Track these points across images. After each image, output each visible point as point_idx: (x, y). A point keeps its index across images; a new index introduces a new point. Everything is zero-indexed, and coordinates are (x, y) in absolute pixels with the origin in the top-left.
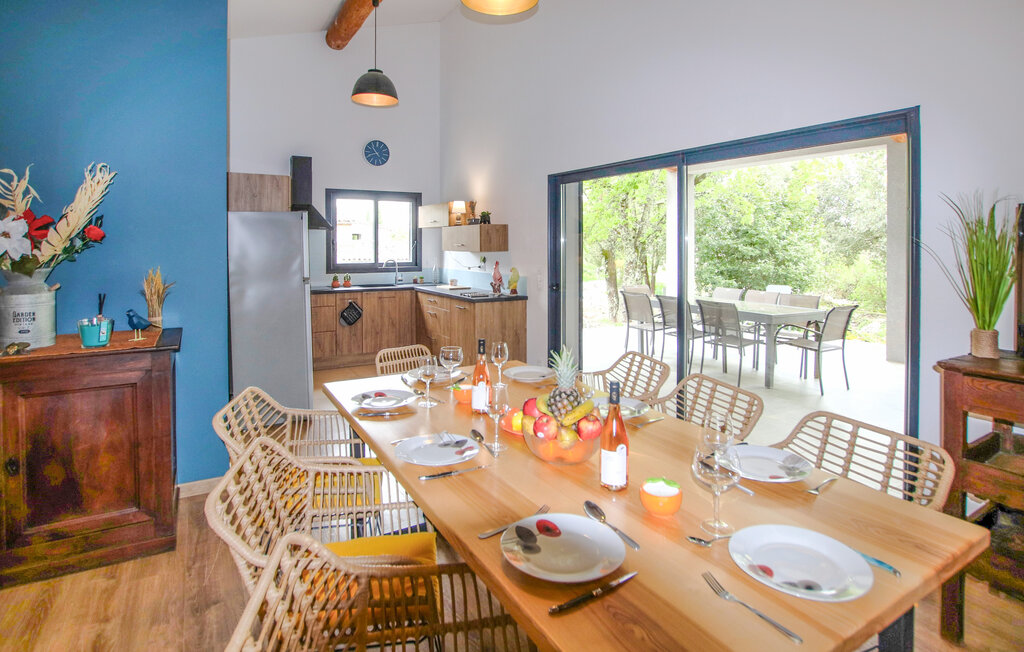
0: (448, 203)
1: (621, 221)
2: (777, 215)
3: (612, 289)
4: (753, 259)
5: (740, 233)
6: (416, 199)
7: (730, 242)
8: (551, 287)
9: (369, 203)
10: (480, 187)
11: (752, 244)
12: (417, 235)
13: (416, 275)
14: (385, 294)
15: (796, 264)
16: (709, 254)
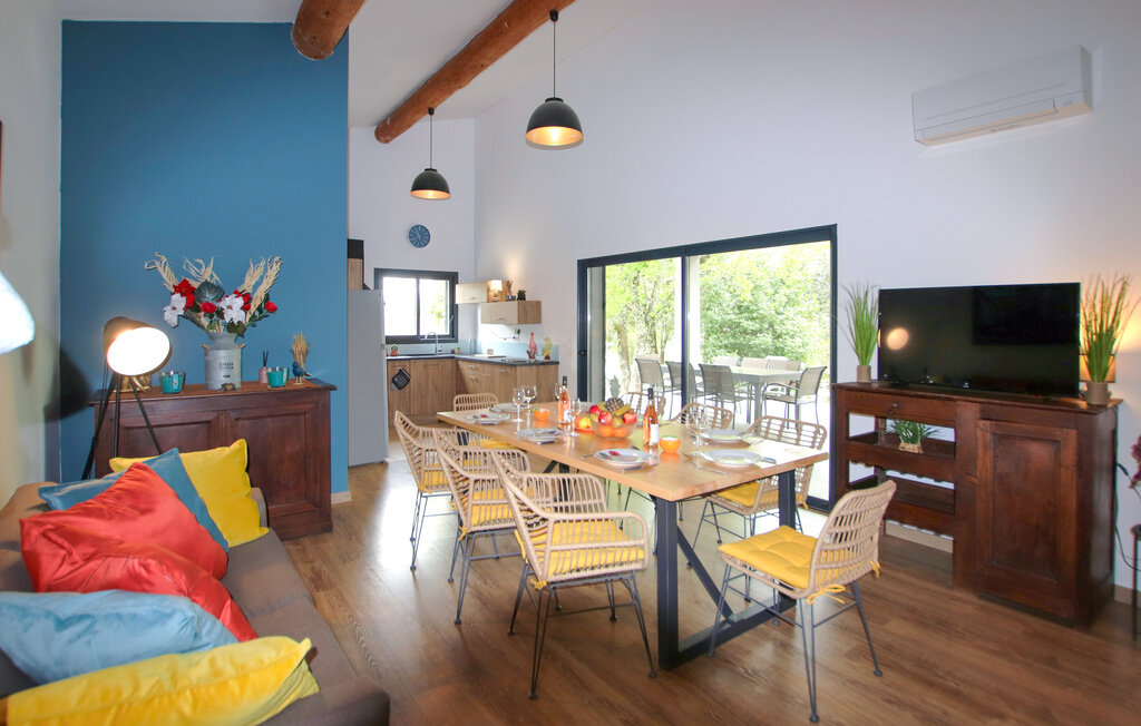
0: (486, 282)
1: (634, 298)
2: (776, 292)
3: (624, 362)
4: (754, 333)
5: (740, 308)
6: (452, 278)
7: (733, 317)
8: (579, 353)
9: (412, 281)
10: (515, 269)
11: (753, 319)
12: (454, 309)
13: (453, 346)
14: (430, 362)
15: (792, 337)
16: (712, 329)
